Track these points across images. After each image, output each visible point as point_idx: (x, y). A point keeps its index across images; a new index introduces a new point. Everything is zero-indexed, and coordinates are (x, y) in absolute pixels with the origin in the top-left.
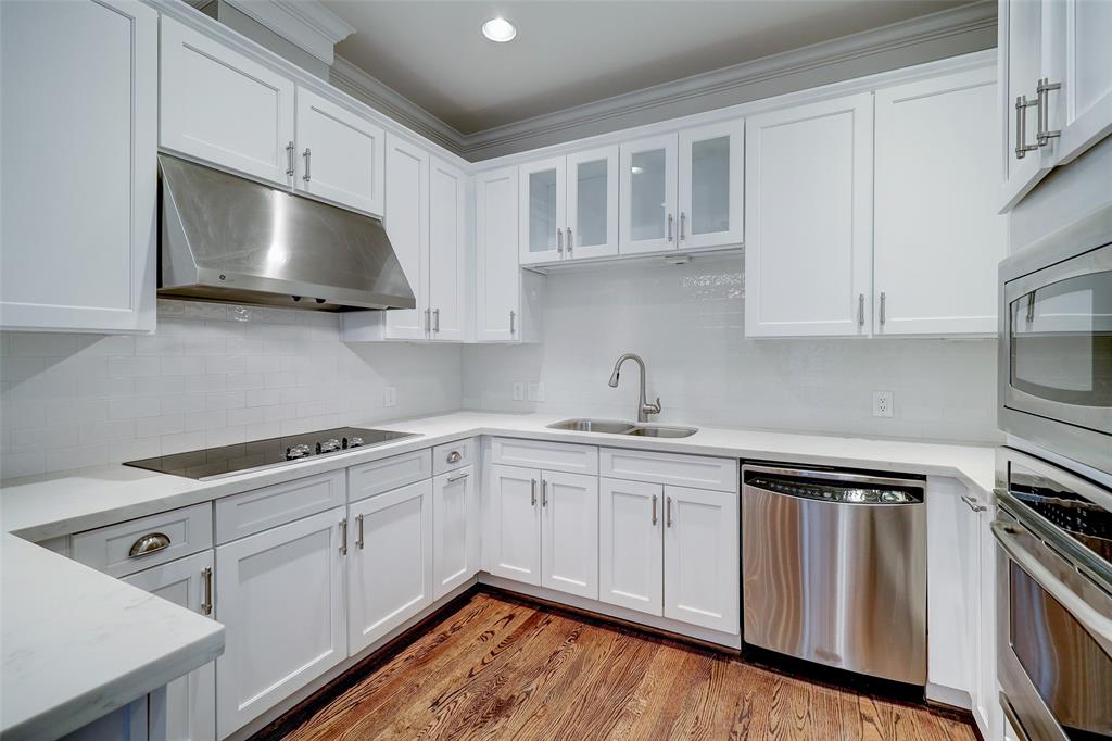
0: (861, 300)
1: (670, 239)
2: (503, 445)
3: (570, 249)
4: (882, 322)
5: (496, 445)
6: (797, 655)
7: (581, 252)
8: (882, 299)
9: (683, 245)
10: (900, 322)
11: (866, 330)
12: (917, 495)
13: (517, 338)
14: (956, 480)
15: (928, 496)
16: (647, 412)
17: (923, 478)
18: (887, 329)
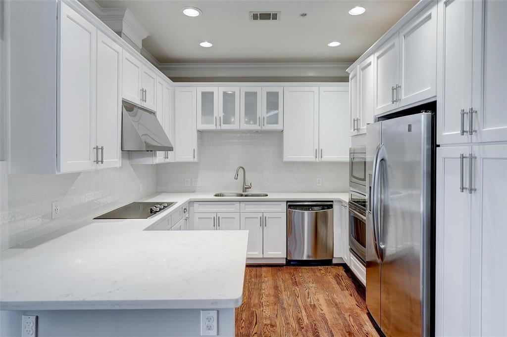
0: (316, 150)
1: (259, 125)
2: (199, 205)
3: (220, 125)
4: (321, 157)
5: (196, 205)
6: (303, 259)
7: (225, 127)
8: (321, 150)
9: (264, 128)
10: (327, 157)
11: (317, 160)
12: (331, 206)
13: (196, 160)
14: (340, 202)
15: (334, 206)
16: (246, 188)
17: (332, 201)
18: (323, 160)
